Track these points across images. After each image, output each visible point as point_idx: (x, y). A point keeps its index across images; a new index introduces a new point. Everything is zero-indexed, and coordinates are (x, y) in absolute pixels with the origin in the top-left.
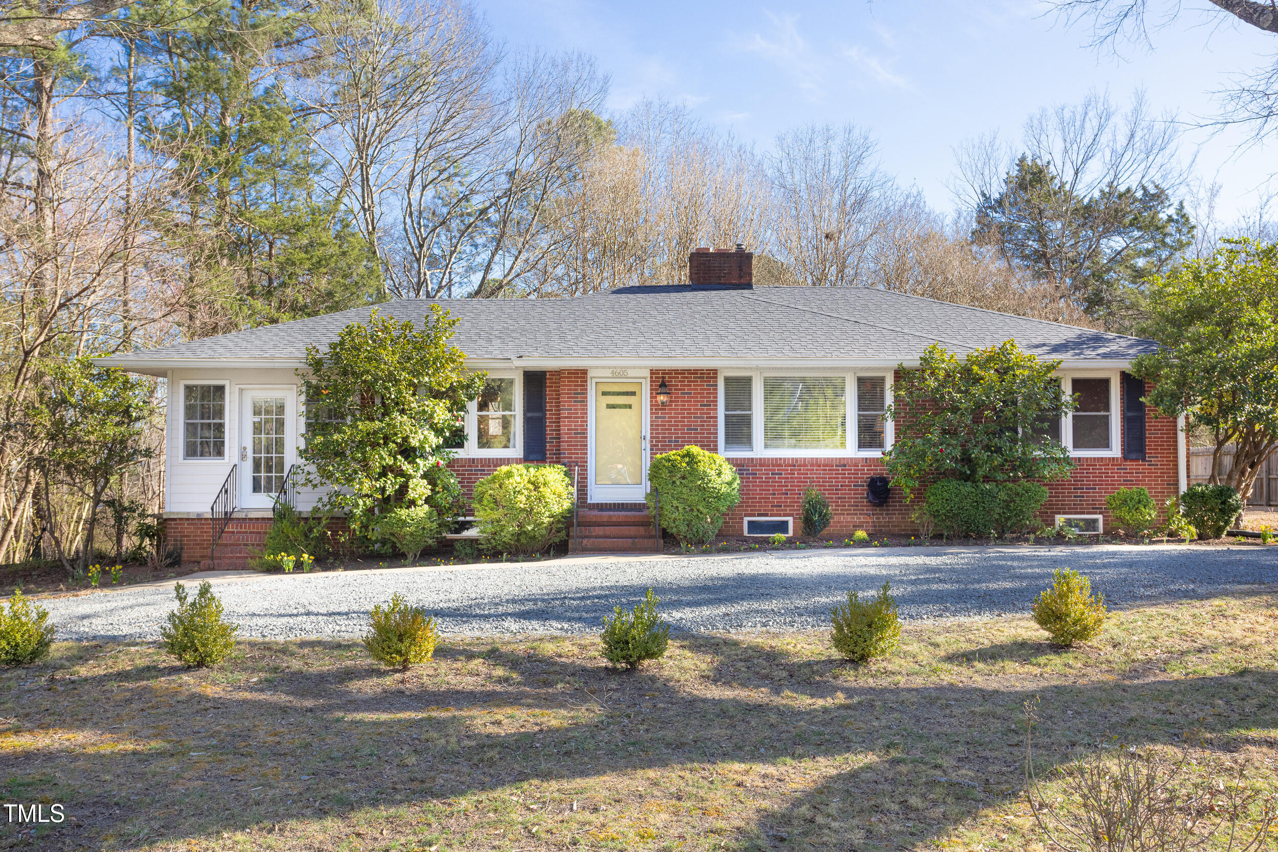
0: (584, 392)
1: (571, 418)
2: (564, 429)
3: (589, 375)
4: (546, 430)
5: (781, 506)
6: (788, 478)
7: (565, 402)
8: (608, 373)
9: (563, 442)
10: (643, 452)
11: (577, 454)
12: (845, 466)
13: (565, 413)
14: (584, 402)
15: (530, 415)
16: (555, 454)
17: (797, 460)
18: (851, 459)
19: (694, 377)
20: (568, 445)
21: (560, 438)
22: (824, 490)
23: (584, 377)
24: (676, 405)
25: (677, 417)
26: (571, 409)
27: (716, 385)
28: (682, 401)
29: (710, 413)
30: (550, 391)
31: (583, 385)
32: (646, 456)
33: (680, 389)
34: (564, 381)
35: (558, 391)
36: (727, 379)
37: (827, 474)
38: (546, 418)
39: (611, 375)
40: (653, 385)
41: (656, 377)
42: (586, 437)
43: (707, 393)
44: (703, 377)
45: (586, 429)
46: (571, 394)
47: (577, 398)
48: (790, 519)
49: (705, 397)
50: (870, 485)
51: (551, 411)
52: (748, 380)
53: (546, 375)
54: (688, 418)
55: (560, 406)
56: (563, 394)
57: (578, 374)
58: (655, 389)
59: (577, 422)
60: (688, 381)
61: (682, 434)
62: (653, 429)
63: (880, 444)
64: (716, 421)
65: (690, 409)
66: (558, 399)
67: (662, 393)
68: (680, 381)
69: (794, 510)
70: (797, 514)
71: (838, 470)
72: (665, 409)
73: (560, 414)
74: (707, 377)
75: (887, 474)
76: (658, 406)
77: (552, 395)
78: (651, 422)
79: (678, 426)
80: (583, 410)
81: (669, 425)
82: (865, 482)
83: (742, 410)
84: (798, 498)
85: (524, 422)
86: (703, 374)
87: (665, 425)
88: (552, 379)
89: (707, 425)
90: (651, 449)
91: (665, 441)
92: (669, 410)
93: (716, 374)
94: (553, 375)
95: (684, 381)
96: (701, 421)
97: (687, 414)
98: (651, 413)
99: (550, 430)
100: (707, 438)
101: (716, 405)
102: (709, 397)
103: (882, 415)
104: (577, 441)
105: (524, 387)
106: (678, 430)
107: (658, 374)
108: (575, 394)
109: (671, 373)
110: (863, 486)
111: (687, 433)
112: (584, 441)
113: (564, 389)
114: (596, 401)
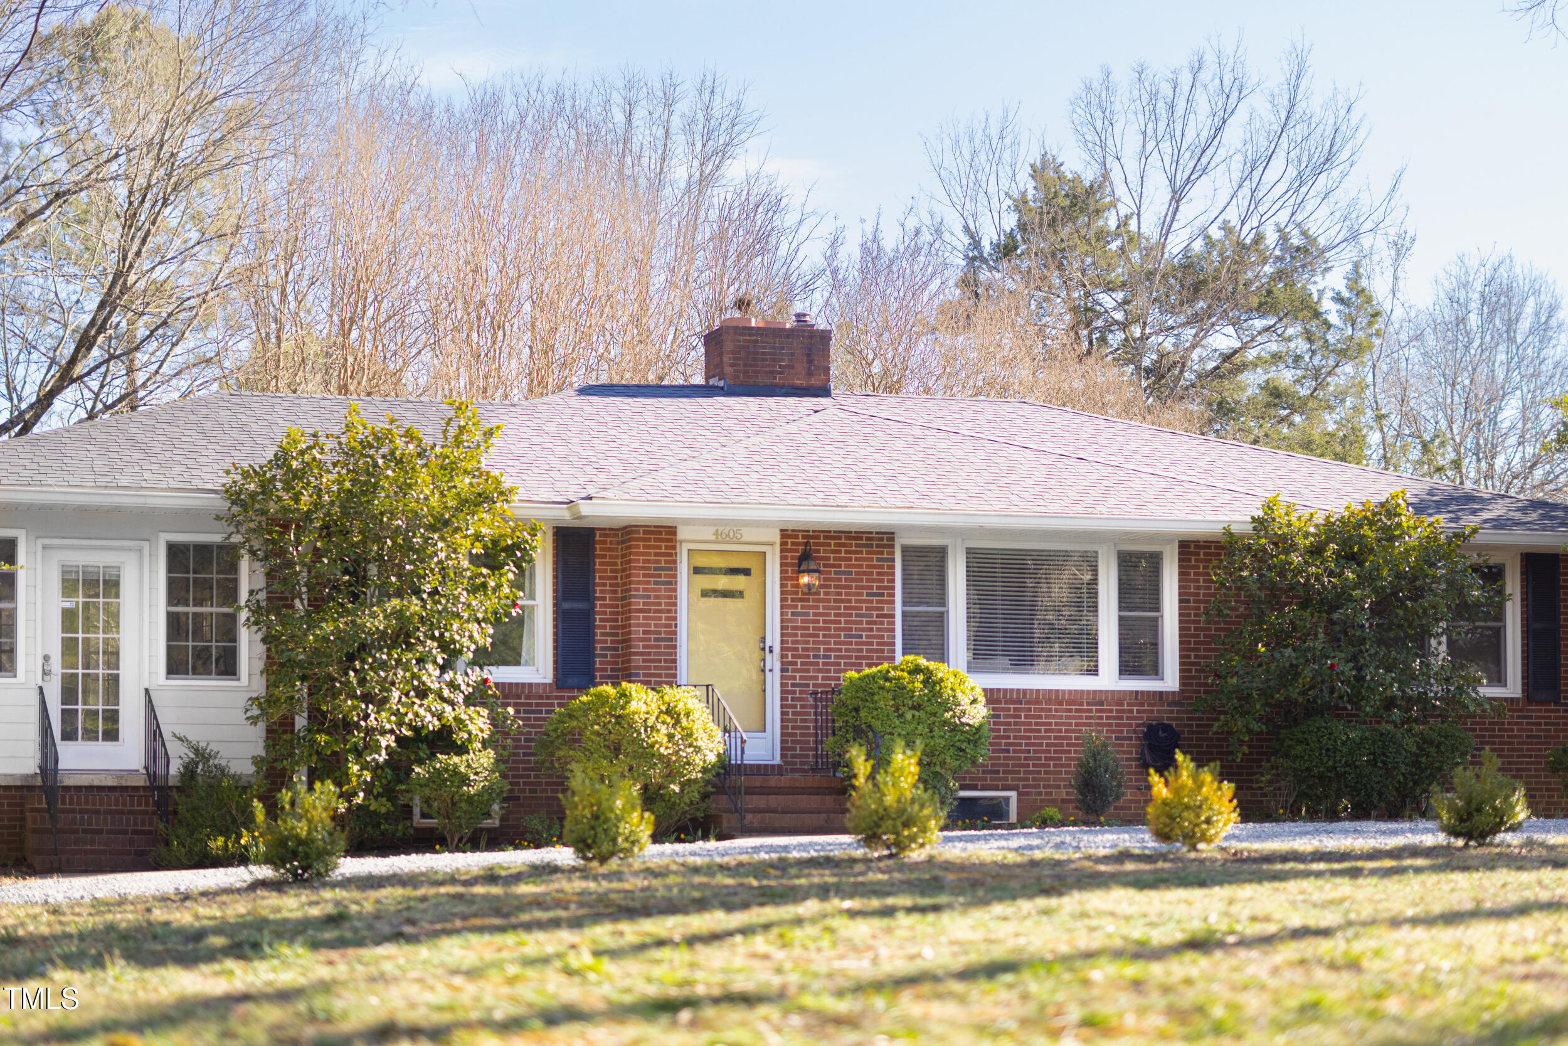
0: (672, 567)
1: (649, 611)
2: (637, 632)
3: (680, 536)
4: (595, 634)
5: (998, 772)
6: (1009, 724)
7: (639, 582)
8: (708, 534)
9: (636, 654)
10: (768, 675)
11: (659, 676)
12: (1101, 703)
13: (639, 603)
14: (671, 583)
15: (567, 606)
16: (611, 677)
17: (1025, 691)
18: (1113, 692)
19: (857, 545)
20: (644, 661)
21: (629, 647)
22: (1068, 745)
23: (671, 540)
24: (826, 594)
25: (829, 615)
26: (649, 597)
27: (893, 560)
28: (836, 587)
29: (882, 609)
30: (601, 564)
31: (671, 555)
32: (774, 682)
33: (833, 566)
34: (638, 547)
35: (615, 564)
36: (905, 550)
37: (1074, 718)
38: (595, 613)
39: (713, 538)
40: (786, 557)
41: (793, 544)
42: (675, 647)
43: (878, 574)
44: (871, 546)
45: (675, 633)
46: (649, 569)
47: (660, 576)
48: (1013, 795)
49: (873, 581)
50: (1147, 736)
51: (604, 599)
52: (941, 553)
53: (594, 535)
54: (845, 615)
55: (629, 590)
56: (635, 568)
57: (660, 533)
58: (792, 565)
59: (660, 619)
60: (846, 552)
61: (836, 643)
62: (789, 635)
63: (1154, 670)
64: (893, 623)
65: (850, 601)
66: (616, 578)
67: (809, 571)
68: (834, 552)
69: (1021, 779)
70: (1024, 787)
71: (1091, 711)
72: (808, 600)
73: (629, 604)
74: (878, 546)
75: (1168, 719)
76: (797, 593)
77: (605, 571)
78: (782, 621)
79: (829, 629)
80: (670, 597)
81: (815, 629)
82: (1135, 732)
83: (929, 604)
84: (1026, 759)
85: (555, 619)
86: (871, 539)
87: (808, 628)
88: (605, 542)
89: (878, 630)
90: (782, 670)
91: (808, 657)
92: (814, 600)
93: (893, 539)
94: (606, 536)
95: (840, 552)
96: (868, 623)
97: (846, 608)
98: (782, 607)
99: (602, 634)
100: (877, 651)
101: (893, 595)
102: (882, 581)
103: (1156, 619)
104: (659, 654)
105: (556, 555)
106: (830, 636)
107: (797, 537)
108: (655, 569)
109: (818, 537)
110: (1130, 739)
111: (845, 643)
112: (670, 654)
113: (638, 561)
114: (688, 584)
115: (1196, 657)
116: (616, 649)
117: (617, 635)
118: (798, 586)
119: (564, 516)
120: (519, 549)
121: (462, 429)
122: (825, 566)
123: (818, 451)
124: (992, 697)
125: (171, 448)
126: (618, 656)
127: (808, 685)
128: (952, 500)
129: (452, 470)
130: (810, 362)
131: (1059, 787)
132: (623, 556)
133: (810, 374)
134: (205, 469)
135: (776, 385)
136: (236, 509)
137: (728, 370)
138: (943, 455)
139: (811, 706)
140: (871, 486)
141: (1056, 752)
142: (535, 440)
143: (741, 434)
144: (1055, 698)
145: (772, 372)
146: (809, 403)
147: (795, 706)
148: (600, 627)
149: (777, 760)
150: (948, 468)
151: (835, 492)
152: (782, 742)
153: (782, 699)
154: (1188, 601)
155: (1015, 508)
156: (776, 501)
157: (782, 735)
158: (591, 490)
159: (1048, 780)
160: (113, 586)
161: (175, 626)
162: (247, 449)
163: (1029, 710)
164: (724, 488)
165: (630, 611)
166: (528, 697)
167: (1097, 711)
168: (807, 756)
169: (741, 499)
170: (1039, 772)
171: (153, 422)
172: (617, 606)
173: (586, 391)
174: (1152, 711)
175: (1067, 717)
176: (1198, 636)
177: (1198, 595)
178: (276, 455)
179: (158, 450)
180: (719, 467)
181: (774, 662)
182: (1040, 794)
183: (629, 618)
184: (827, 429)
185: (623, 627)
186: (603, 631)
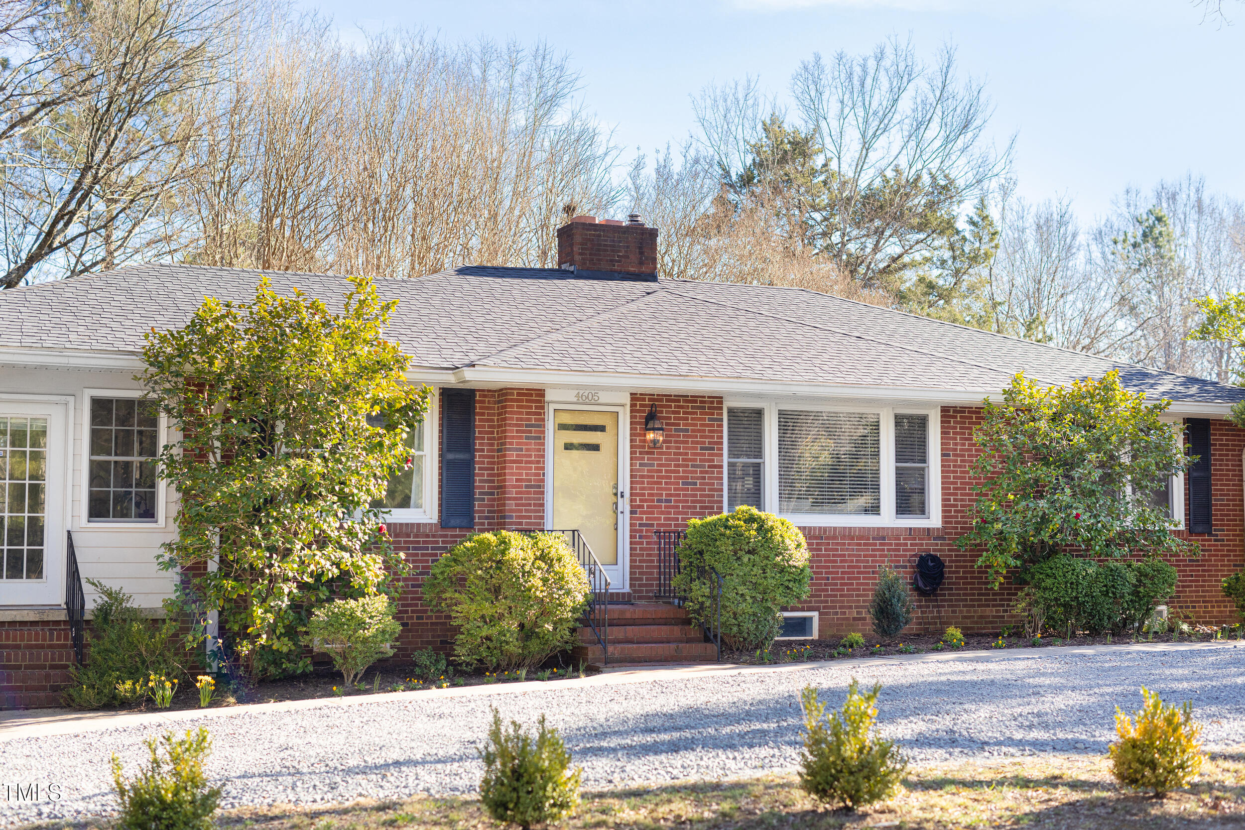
0: (541, 423)
1: (521, 462)
2: (511, 480)
3: (547, 398)
4: (474, 481)
7: (513, 437)
8: (571, 396)
9: (510, 499)
10: (620, 516)
11: (530, 517)
12: (884, 539)
13: (512, 455)
14: (540, 438)
15: (451, 456)
16: (487, 518)
17: (825, 529)
18: (893, 528)
19: (692, 407)
20: (516, 505)
21: (504, 493)
22: (858, 573)
23: (540, 401)
24: (668, 448)
25: (670, 465)
26: (521, 450)
27: (722, 420)
28: (676, 442)
29: (713, 461)
30: (480, 420)
31: (540, 414)
32: (625, 521)
33: (673, 424)
34: (512, 406)
35: (493, 421)
36: (731, 411)
37: (863, 550)
38: (474, 462)
39: (575, 400)
40: (635, 417)
41: (641, 405)
42: (543, 493)
43: (710, 431)
44: (704, 408)
45: (543, 480)
46: (521, 425)
47: (530, 432)
48: (815, 615)
49: (706, 437)
50: (918, 566)
51: (483, 450)
52: (758, 414)
53: (475, 396)
54: (683, 466)
55: (505, 444)
56: (510, 425)
57: (531, 395)
58: (640, 423)
59: (531, 468)
60: (684, 413)
61: (675, 489)
62: (637, 483)
63: (922, 510)
64: (722, 473)
65: (687, 454)
66: (493, 433)
67: (654, 429)
68: (674, 412)
69: (821, 602)
70: (824, 608)
71: (875, 545)
72: (653, 453)
73: (505, 456)
74: (709, 408)
75: (934, 550)
76: (644, 447)
77: (484, 426)
78: (631, 470)
79: (670, 477)
80: (539, 450)
81: (658, 477)
82: (909, 561)
83: (748, 456)
84: (826, 585)
85: (440, 468)
86: (704, 402)
87: (653, 477)
88: (484, 402)
89: (710, 478)
90: (632, 512)
91: (653, 501)
92: (658, 453)
93: (721, 403)
94: (485, 396)
95: (679, 413)
96: (701, 472)
97: (683, 460)
98: (631, 459)
99: (480, 481)
100: (708, 496)
101: (722, 449)
102: (713, 437)
103: (923, 469)
104: (529, 499)
105: (442, 413)
106: (671, 483)
107: (644, 400)
108: (527, 426)
109: (661, 400)
110: (906, 567)
111: (682, 489)
112: (539, 499)
113: (512, 419)
114: (553, 440)
115: (955, 500)
116: (493, 494)
117: (493, 481)
118: (645, 441)
119: (450, 380)
120: (411, 409)
121: (362, 302)
122: (667, 424)
123: (657, 326)
125: (100, 311)
126: (494, 500)
127: (652, 525)
128: (769, 371)
129: (353, 339)
130: (641, 253)
131: (851, 607)
132: (499, 414)
133: (641, 263)
134: (128, 332)
135: (615, 271)
136: (153, 370)
137: (577, 258)
138: (754, 332)
139: (655, 543)
140: (703, 358)
141: (849, 579)
142: (423, 311)
143: (591, 310)
144: (848, 534)
145: (611, 261)
146: (640, 286)
147: (642, 543)
148: (479, 475)
149: (627, 589)
150: (760, 343)
151: (676, 363)
152: (631, 573)
153: (631, 537)
154: (949, 455)
155: (821, 379)
156: (628, 370)
157: (631, 567)
158: (473, 357)
159: (843, 602)
160: (41, 436)
161: (98, 473)
162: (169, 314)
163: (828, 544)
164: (585, 357)
165: (505, 462)
166: (416, 536)
167: (881, 544)
168: (652, 585)
169: (601, 368)
170: (836, 596)
171: (87, 288)
172: (493, 457)
173: (464, 271)
174: (922, 545)
175: (858, 550)
176: (956, 483)
177: (956, 450)
178: (193, 321)
179: (86, 313)
180: (578, 339)
181: (625, 505)
182: (837, 613)
183: (504, 468)
184: (660, 308)
185: (499, 475)
186: (481, 480)
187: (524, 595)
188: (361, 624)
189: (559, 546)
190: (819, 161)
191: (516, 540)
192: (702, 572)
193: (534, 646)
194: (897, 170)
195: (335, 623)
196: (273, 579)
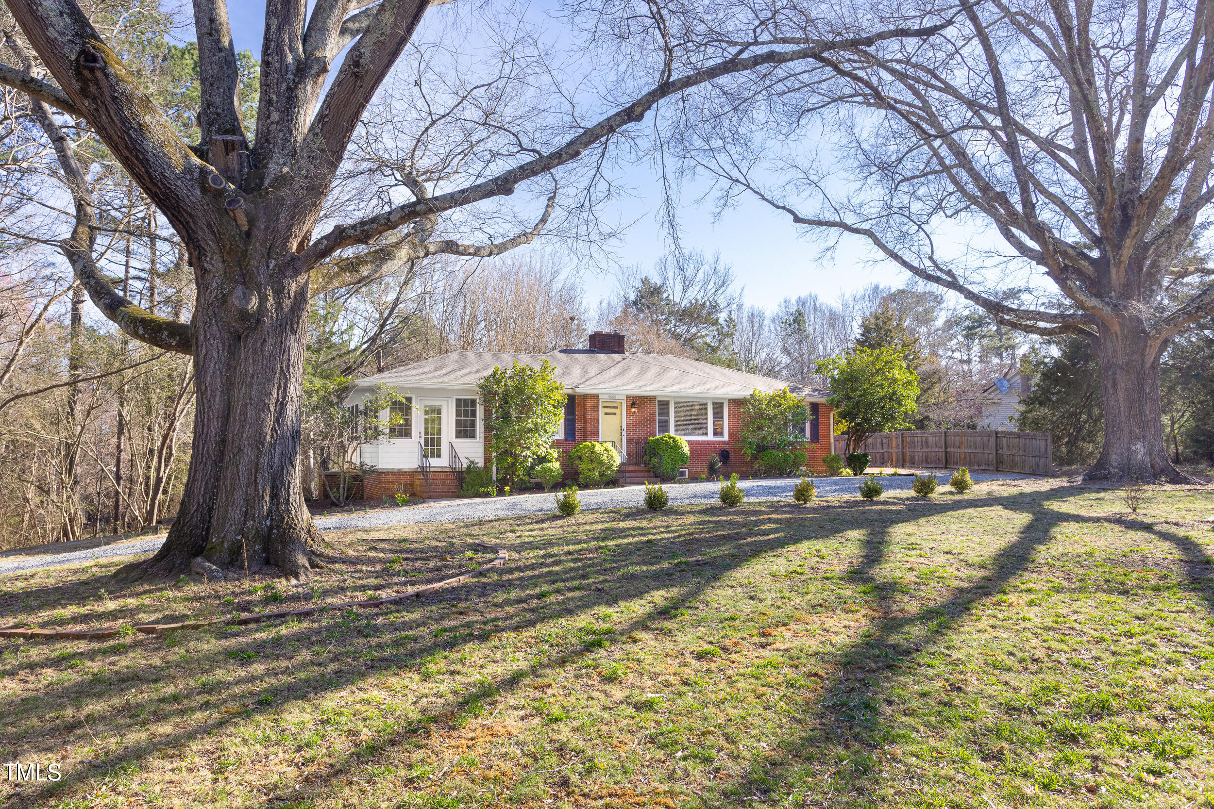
0: (597, 406)
1: (591, 419)
2: (588, 425)
3: (599, 398)
4: (576, 425)
7: (588, 411)
8: (607, 397)
9: (588, 431)
11: (594, 437)
12: (708, 444)
13: (588, 417)
14: (597, 411)
15: (569, 417)
16: (579, 438)
17: (693, 441)
18: (712, 441)
19: (646, 400)
20: (590, 433)
21: (586, 429)
22: (703, 455)
23: (597, 399)
24: (638, 414)
25: (639, 420)
26: (591, 415)
27: (655, 405)
28: (641, 412)
29: (653, 418)
30: (578, 405)
31: (597, 403)
33: (640, 406)
34: (588, 401)
35: (582, 405)
36: (658, 402)
37: (703, 448)
38: (576, 420)
40: (628, 404)
41: (629, 400)
42: (598, 428)
43: (652, 408)
45: (598, 425)
46: (591, 407)
47: (594, 409)
48: (687, 470)
49: (651, 410)
50: (721, 453)
51: (579, 416)
52: (667, 402)
53: (577, 397)
54: (644, 420)
55: (585, 413)
56: (587, 407)
57: (594, 397)
58: (629, 406)
59: (594, 421)
60: (644, 402)
61: (641, 428)
62: (628, 426)
63: (721, 434)
64: (656, 422)
65: (645, 416)
66: (582, 410)
67: (634, 408)
68: (640, 402)
70: (690, 467)
71: (706, 446)
72: (633, 416)
73: (585, 417)
74: (652, 401)
75: (726, 448)
76: (631, 414)
77: (580, 407)
78: (627, 422)
79: (639, 424)
80: (597, 415)
81: (635, 424)
82: (718, 452)
83: (665, 417)
85: (565, 421)
86: (650, 399)
87: (633, 424)
88: (580, 399)
89: (652, 424)
90: (627, 436)
91: (635, 432)
92: (635, 416)
93: (655, 399)
94: (581, 397)
95: (642, 402)
96: (649, 422)
97: (644, 418)
98: (627, 418)
100: (652, 430)
101: (656, 414)
102: (653, 410)
103: (722, 421)
104: (594, 431)
105: (566, 404)
106: (639, 426)
107: (630, 398)
108: (593, 407)
109: (636, 398)
110: (717, 454)
111: (644, 428)
112: (597, 431)
113: (588, 405)
114: (601, 411)
115: (732, 431)
116: (582, 430)
117: (582, 426)
118: (631, 412)
119: (570, 392)
122: (638, 406)
124: (690, 443)
125: (453, 369)
127: (633, 440)
128: (671, 388)
131: (699, 467)
132: (584, 403)
134: (466, 377)
136: (478, 389)
138: (662, 373)
139: (635, 446)
140: (650, 383)
141: (697, 458)
143: (606, 366)
144: (698, 443)
145: (609, 347)
146: (618, 356)
147: (631, 446)
149: (626, 461)
150: (666, 378)
151: (642, 385)
152: (628, 458)
153: (627, 444)
154: (730, 416)
155: (687, 391)
156: (625, 388)
157: (627, 454)
158: (578, 385)
159: (696, 465)
160: (439, 412)
161: (458, 423)
163: (691, 446)
164: (613, 384)
165: (586, 419)
166: (561, 443)
167: (708, 446)
168: (634, 460)
169: (617, 387)
170: (693, 463)
172: (582, 417)
174: (722, 446)
175: (700, 448)
176: (733, 425)
177: (733, 414)
179: (450, 370)
180: (607, 377)
181: (624, 433)
182: (694, 470)
183: (585, 421)
184: (630, 365)
185: (584, 423)
186: (578, 424)
187: (601, 463)
188: (552, 471)
189: (609, 445)
190: (665, 295)
191: (597, 444)
192: (654, 455)
193: (604, 478)
194: (697, 300)
195: (544, 470)
196: (525, 457)
